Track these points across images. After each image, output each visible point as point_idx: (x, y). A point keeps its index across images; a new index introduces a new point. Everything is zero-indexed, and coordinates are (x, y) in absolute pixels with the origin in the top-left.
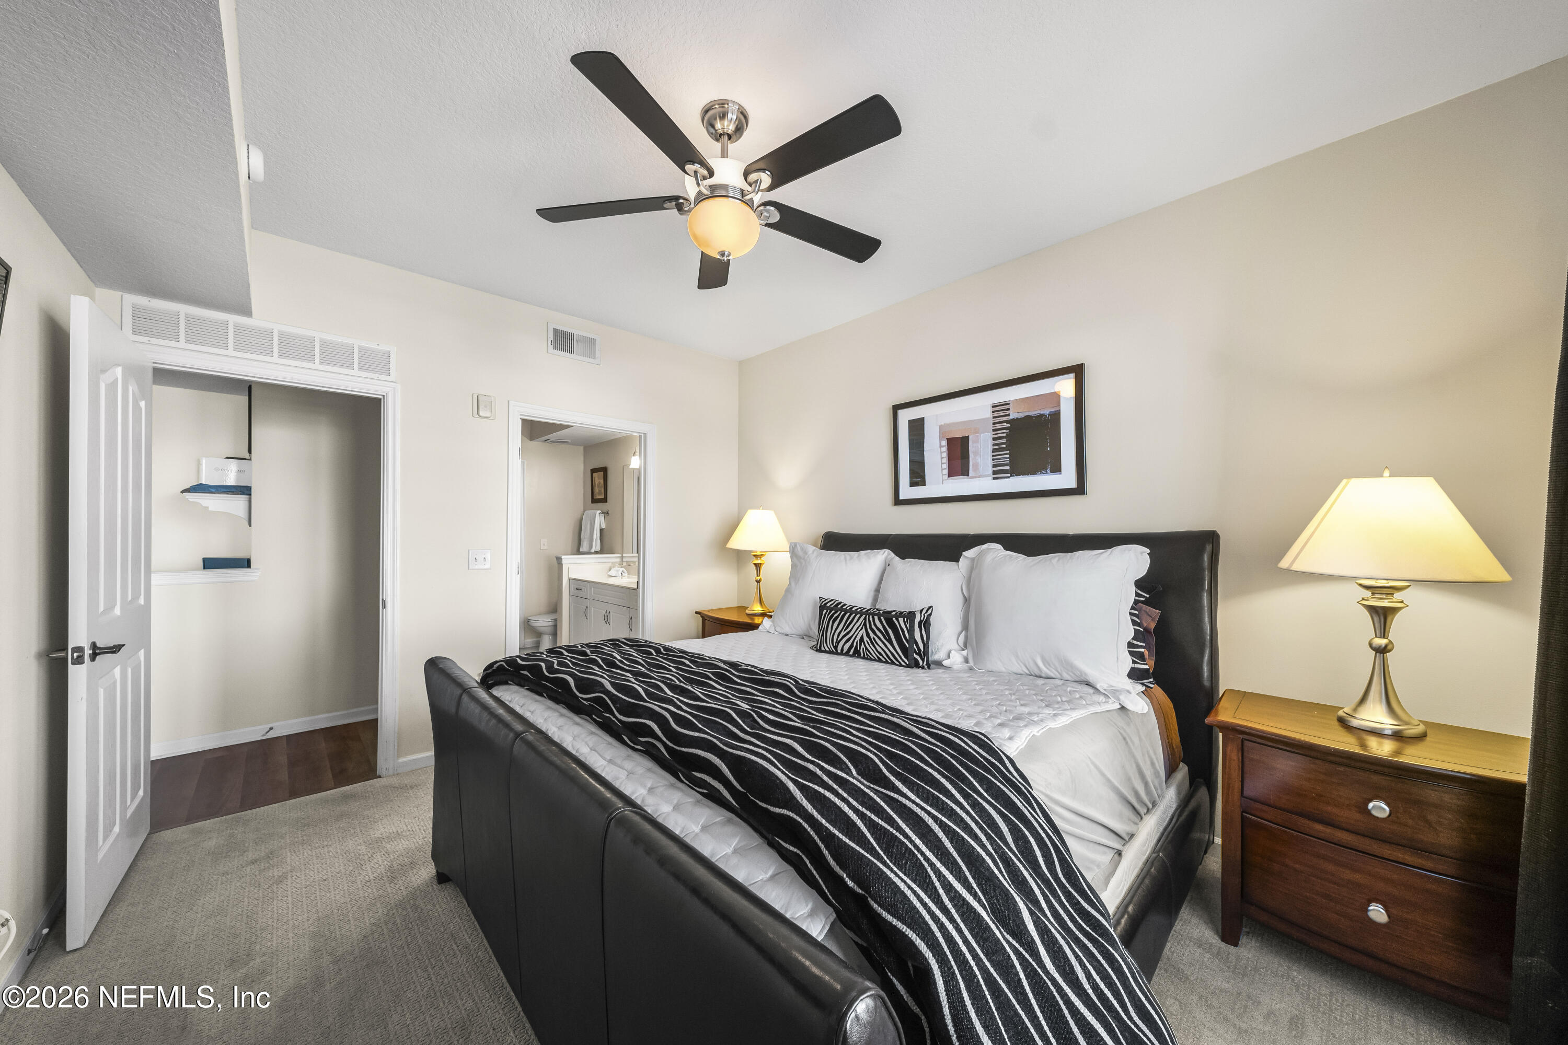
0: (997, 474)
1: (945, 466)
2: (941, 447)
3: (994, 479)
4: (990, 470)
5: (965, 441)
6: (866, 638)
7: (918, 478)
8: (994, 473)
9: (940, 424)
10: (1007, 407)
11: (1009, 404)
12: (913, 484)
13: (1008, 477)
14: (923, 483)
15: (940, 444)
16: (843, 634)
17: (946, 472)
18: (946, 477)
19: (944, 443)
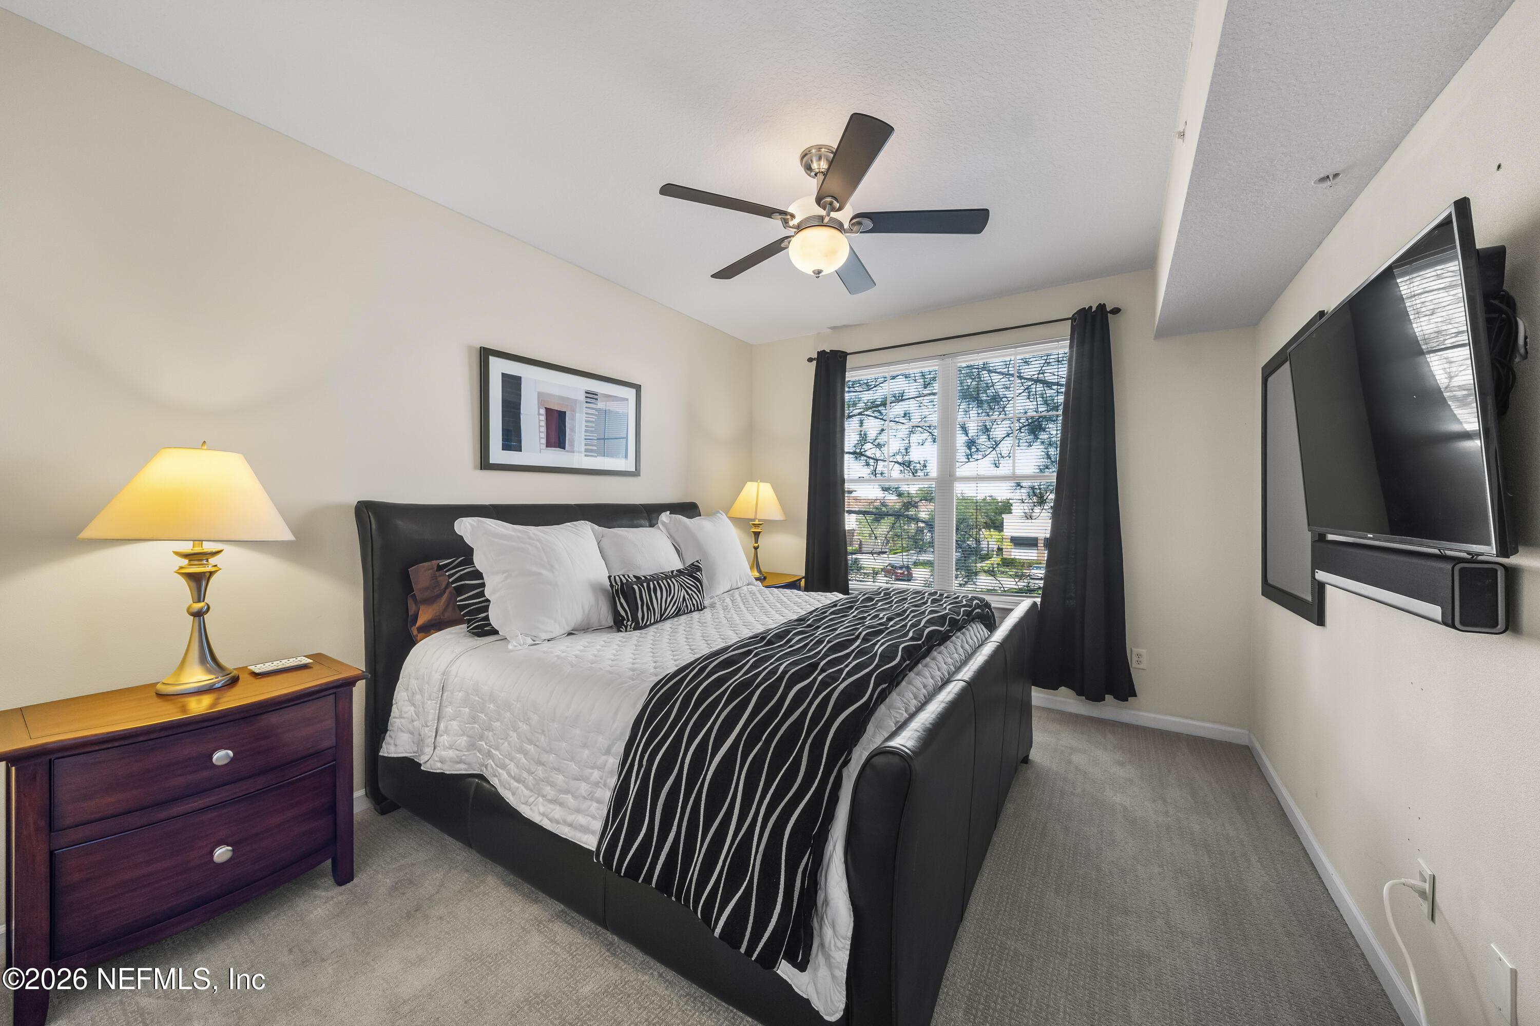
0: (589, 452)
1: (544, 435)
2: (539, 414)
3: (586, 456)
4: (583, 448)
5: (562, 415)
6: (687, 596)
7: (512, 440)
8: (586, 450)
9: (541, 390)
10: (595, 397)
11: (597, 395)
12: (506, 447)
13: (596, 456)
14: (519, 449)
15: (539, 411)
16: (669, 600)
17: (544, 441)
18: (544, 446)
19: (543, 411)
